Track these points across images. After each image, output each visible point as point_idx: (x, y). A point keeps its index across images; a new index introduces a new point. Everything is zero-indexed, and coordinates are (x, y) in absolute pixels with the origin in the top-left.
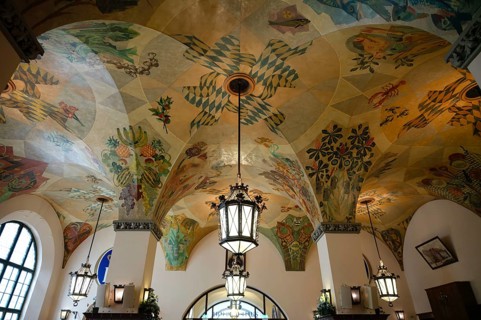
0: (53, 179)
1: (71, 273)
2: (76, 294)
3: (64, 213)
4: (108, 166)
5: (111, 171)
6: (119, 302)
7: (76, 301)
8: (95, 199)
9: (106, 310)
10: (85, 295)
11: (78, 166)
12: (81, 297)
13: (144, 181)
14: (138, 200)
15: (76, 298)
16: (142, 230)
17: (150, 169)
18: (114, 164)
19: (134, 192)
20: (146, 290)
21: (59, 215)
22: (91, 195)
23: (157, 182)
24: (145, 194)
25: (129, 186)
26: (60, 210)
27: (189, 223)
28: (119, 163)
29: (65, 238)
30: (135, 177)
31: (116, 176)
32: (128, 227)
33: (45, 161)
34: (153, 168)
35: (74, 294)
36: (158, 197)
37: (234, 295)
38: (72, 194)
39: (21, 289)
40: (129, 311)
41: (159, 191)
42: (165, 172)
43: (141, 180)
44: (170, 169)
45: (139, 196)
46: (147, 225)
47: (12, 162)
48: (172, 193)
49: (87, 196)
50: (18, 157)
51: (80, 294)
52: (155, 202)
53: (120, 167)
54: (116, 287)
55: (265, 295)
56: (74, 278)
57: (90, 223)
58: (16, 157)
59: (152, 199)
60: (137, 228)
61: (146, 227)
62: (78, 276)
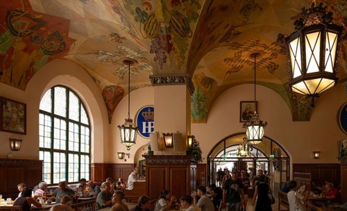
0: (80, 41)
1: (119, 126)
2: (127, 142)
3: (99, 77)
4: (132, 13)
5: (136, 20)
6: (170, 146)
7: (129, 147)
8: (121, 62)
9: (160, 153)
10: (134, 142)
11: (99, 21)
12: (131, 144)
13: (172, 30)
14: (169, 52)
15: (128, 144)
16: (177, 83)
17: (177, 14)
18: (138, 10)
19: (164, 43)
20: (189, 137)
21: (95, 80)
22: (117, 58)
23: (187, 29)
24: (175, 46)
25: (157, 37)
26: (95, 75)
27: (208, 82)
28: (143, 8)
29: (105, 99)
30: (163, 25)
31: (143, 25)
32: (164, 81)
33: (66, 17)
34: (181, 11)
35: (125, 141)
36: (189, 48)
37: (254, 140)
38: (100, 58)
39: (85, 139)
40: (179, 153)
41: (190, 41)
42: (194, 16)
43: (170, 28)
44: (199, 12)
45: (170, 48)
46: (182, 78)
47: (35, 20)
48: (201, 44)
49: (114, 59)
50: (39, 14)
51: (130, 142)
52: (187, 54)
53: (144, 14)
54: (164, 134)
55: (272, 140)
56: (122, 130)
57: (122, 86)
58: (36, 13)
59: (183, 51)
60: (173, 82)
61: (181, 81)
62: (125, 128)
